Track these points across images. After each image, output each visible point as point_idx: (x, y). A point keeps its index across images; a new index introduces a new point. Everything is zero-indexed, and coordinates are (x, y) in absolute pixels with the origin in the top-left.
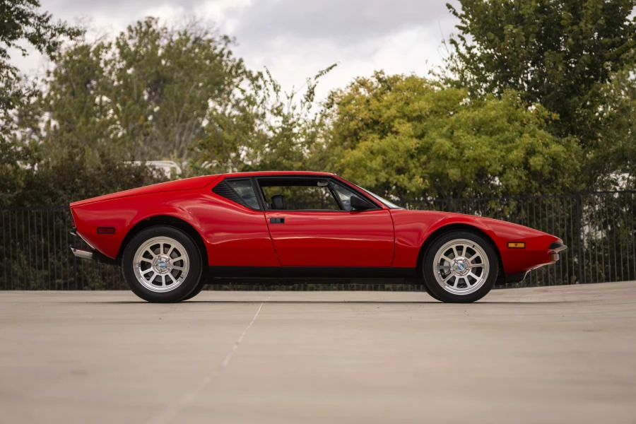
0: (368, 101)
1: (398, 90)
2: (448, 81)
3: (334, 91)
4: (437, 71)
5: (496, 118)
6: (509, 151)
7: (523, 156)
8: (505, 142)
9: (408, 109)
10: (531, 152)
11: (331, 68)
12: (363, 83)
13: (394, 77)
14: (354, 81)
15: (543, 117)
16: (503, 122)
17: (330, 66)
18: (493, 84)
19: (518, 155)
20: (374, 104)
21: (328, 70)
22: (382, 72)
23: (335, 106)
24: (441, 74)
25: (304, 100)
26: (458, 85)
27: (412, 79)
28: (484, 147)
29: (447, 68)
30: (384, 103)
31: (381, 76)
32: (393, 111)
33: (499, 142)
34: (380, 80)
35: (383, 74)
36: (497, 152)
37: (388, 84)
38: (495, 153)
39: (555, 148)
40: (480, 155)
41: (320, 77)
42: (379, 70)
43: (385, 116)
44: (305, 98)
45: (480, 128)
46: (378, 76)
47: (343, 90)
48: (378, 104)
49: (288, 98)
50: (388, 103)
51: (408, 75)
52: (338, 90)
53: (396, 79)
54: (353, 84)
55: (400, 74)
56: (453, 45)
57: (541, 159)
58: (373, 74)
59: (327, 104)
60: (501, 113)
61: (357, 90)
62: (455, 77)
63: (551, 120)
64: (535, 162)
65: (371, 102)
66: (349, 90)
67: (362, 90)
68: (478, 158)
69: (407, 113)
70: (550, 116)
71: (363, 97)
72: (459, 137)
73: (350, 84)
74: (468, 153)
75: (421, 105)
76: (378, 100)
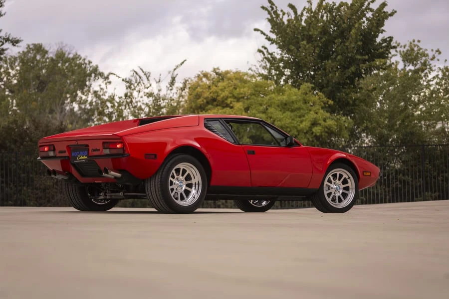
0: (209, 87)
1: (229, 79)
2: (260, 75)
3: (186, 79)
4: (254, 68)
5: (296, 101)
6: (302, 122)
7: (309, 126)
8: (300, 117)
9: (236, 92)
10: (314, 124)
11: (183, 63)
12: (206, 75)
13: (226, 71)
14: (200, 73)
15: (323, 102)
16: (300, 104)
17: (182, 61)
18: (290, 77)
19: (305, 125)
20: (214, 88)
21: (181, 64)
22: (218, 69)
23: (187, 90)
24: (256, 70)
25: (169, 86)
26: (266, 77)
27: (237, 73)
28: (287, 119)
29: (260, 66)
30: (220, 88)
31: (217, 71)
32: (226, 93)
33: (296, 116)
34: (217, 74)
35: (219, 70)
36: (295, 122)
37: (222, 76)
38: (293, 123)
39: (330, 122)
40: (285, 125)
41: (177, 69)
42: (216, 67)
43: (222, 96)
44: (169, 84)
45: (285, 106)
47: (193, 79)
48: (216, 88)
49: (157, 83)
50: (223, 88)
51: (234, 70)
52: (189, 78)
53: (227, 72)
54: (199, 75)
55: (229, 69)
56: (261, 53)
57: (320, 128)
58: (212, 69)
59: (181, 88)
60: (300, 98)
61: (201, 79)
62: (265, 72)
63: (328, 104)
64: (316, 130)
65: (211, 88)
66: (196, 79)
67: (204, 80)
68: (284, 126)
69: (236, 95)
70: (328, 101)
71: (206, 84)
72: (272, 113)
73: (197, 76)
75: (245, 90)
76: (216, 86)
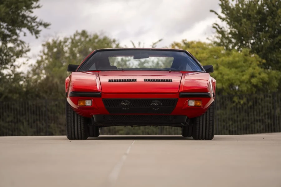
1: (193, 47)
2: (215, 42)
4: (210, 38)
5: (239, 61)
6: (243, 75)
7: (249, 78)
8: (242, 72)
10: (253, 76)
12: (177, 45)
15: (259, 61)
16: (241, 63)
18: (236, 44)
19: (246, 77)
22: (186, 40)
24: (212, 39)
26: (219, 45)
27: (199, 43)
28: (232, 74)
29: (215, 37)
31: (185, 42)
33: (239, 71)
37: (188, 45)
38: (237, 77)
39: (264, 75)
40: (231, 78)
42: (184, 39)
45: (231, 65)
46: (183, 41)
53: (192, 43)
54: (173, 44)
56: (215, 29)
57: (257, 79)
60: (241, 59)
62: (218, 41)
64: (253, 81)
70: (262, 61)
72: (222, 70)
74: (226, 77)
